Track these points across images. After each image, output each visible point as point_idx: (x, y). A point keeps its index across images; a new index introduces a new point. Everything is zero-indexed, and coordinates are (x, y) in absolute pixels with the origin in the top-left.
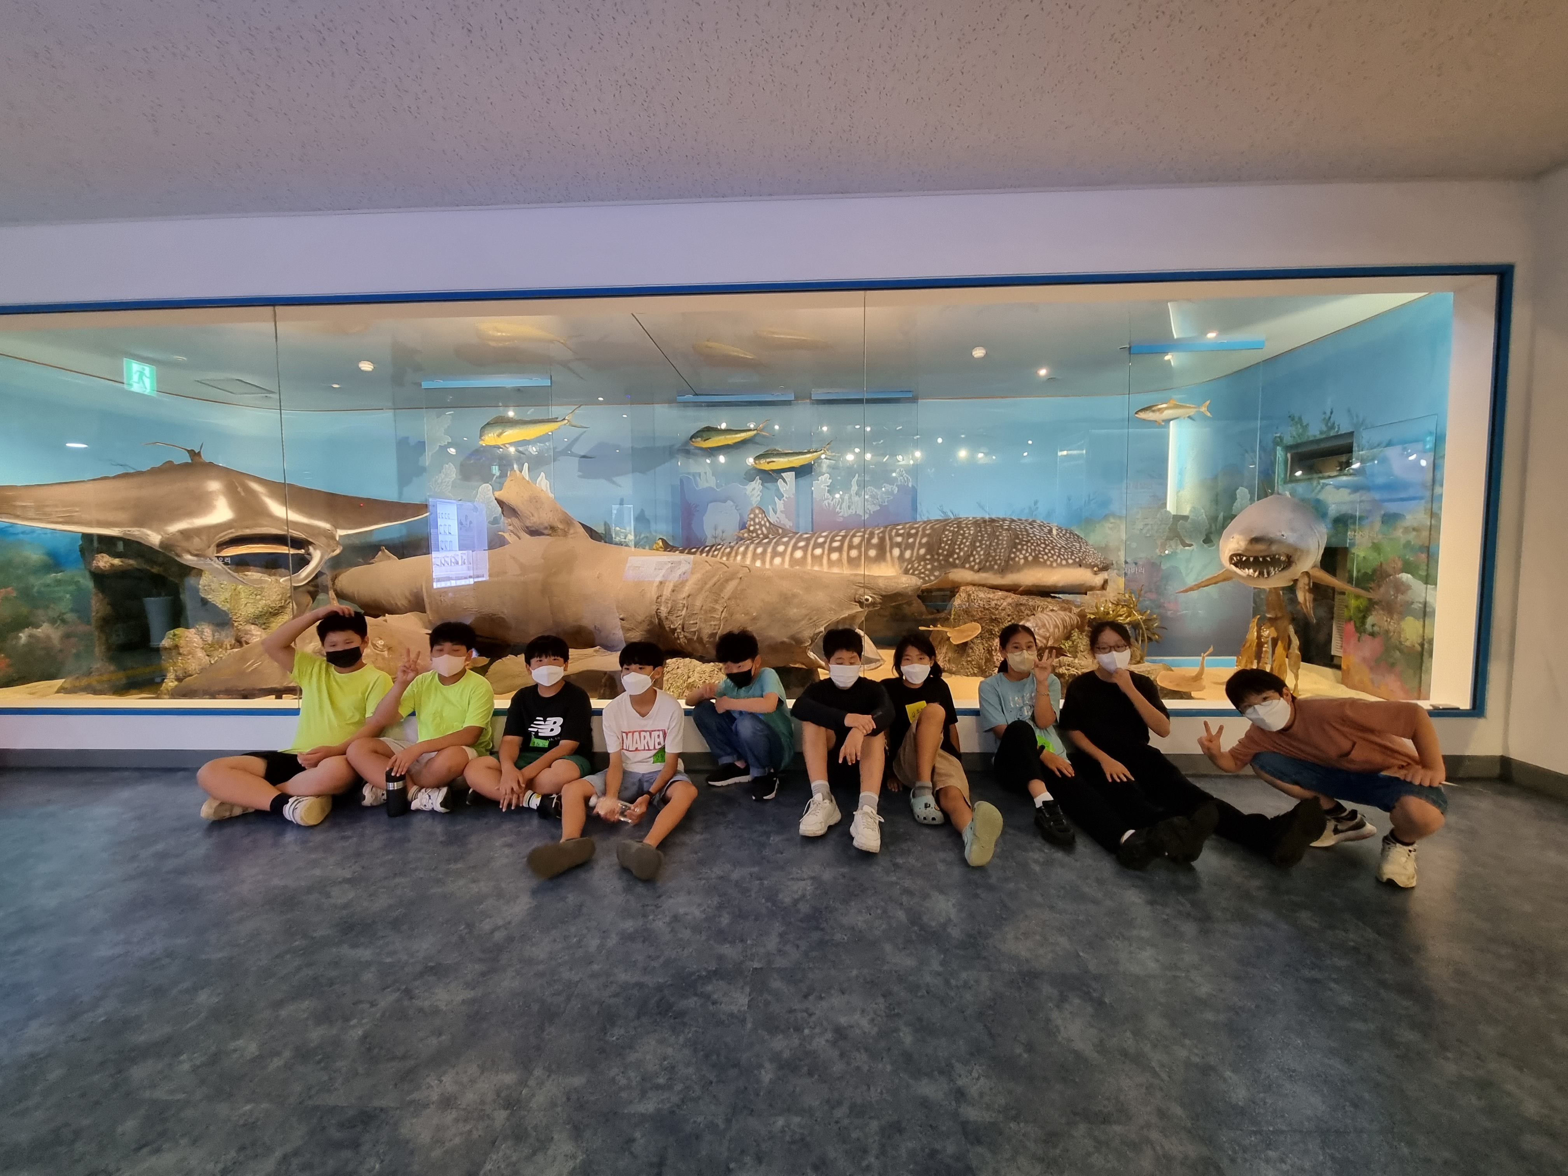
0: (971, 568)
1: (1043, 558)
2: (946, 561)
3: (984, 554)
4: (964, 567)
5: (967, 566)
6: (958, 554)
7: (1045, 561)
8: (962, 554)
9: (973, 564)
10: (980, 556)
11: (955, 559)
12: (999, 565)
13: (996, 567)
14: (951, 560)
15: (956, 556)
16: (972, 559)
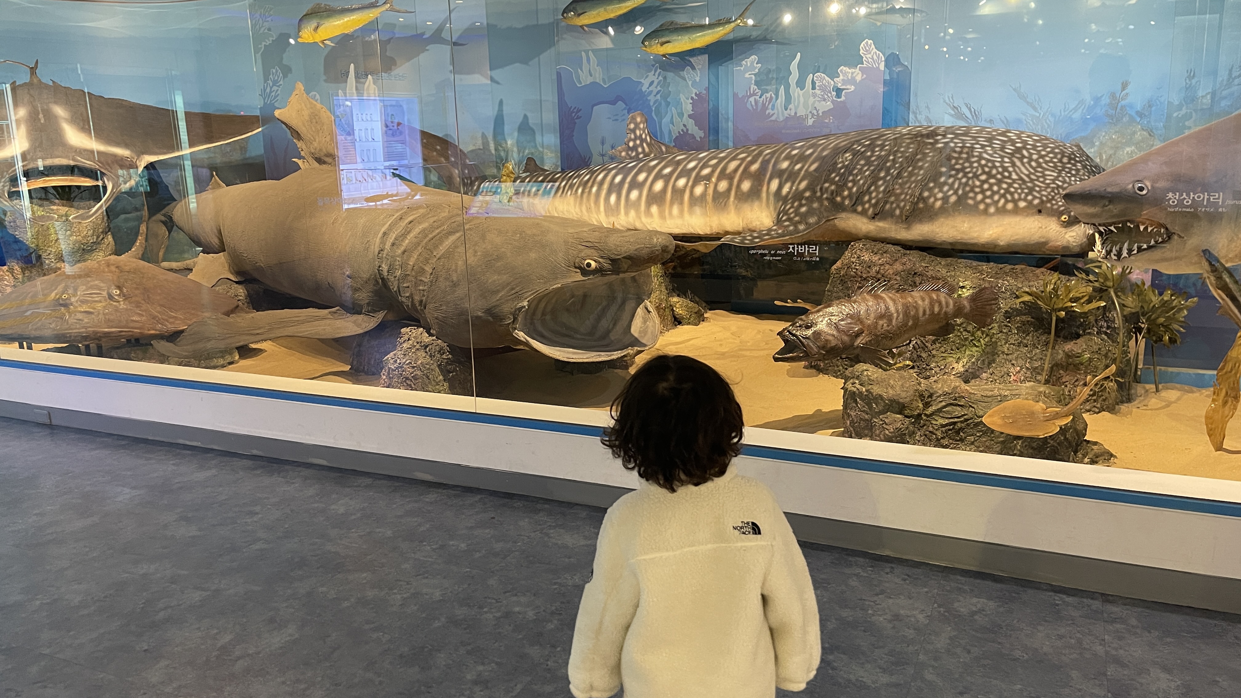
0: (864, 213)
1: (974, 198)
2: (832, 200)
3: (884, 191)
4: (855, 211)
5: (860, 209)
6: (850, 189)
7: (977, 203)
8: (855, 189)
9: (867, 206)
10: (878, 193)
11: (844, 198)
12: (902, 210)
13: (898, 212)
14: (839, 199)
15: (846, 193)
16: (867, 198)
